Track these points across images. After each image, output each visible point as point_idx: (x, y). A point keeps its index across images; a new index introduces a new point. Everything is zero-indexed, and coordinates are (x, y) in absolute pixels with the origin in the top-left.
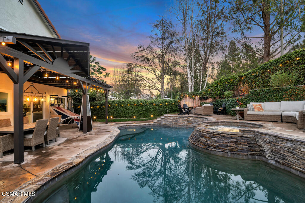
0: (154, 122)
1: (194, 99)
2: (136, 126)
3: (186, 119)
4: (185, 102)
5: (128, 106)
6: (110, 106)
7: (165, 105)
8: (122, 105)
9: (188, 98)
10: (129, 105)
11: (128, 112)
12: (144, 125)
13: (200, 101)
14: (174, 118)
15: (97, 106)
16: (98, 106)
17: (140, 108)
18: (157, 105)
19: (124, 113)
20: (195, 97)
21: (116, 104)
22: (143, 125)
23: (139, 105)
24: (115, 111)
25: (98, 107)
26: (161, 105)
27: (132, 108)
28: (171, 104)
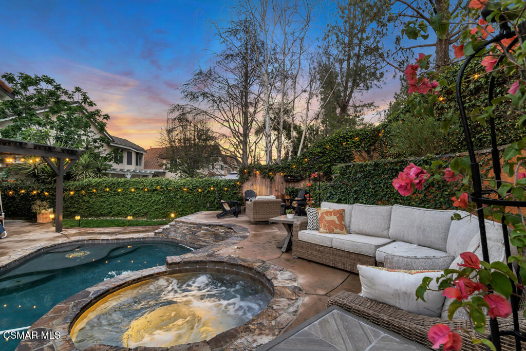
0: (156, 233)
1: (272, 179)
2: (108, 242)
3: (213, 230)
4: (252, 185)
5: (131, 192)
6: (95, 191)
7: (209, 192)
8: (120, 190)
9: (259, 177)
10: (133, 190)
11: (131, 206)
12: (130, 239)
13: (285, 183)
14: (190, 227)
15: (70, 190)
16: (72, 191)
17: (155, 197)
18: (190, 191)
19: (123, 206)
20: (275, 175)
21: (106, 187)
22: (127, 239)
23: (154, 190)
24: (104, 202)
25: (72, 193)
26: (200, 190)
27: (140, 196)
28: (221, 189)
